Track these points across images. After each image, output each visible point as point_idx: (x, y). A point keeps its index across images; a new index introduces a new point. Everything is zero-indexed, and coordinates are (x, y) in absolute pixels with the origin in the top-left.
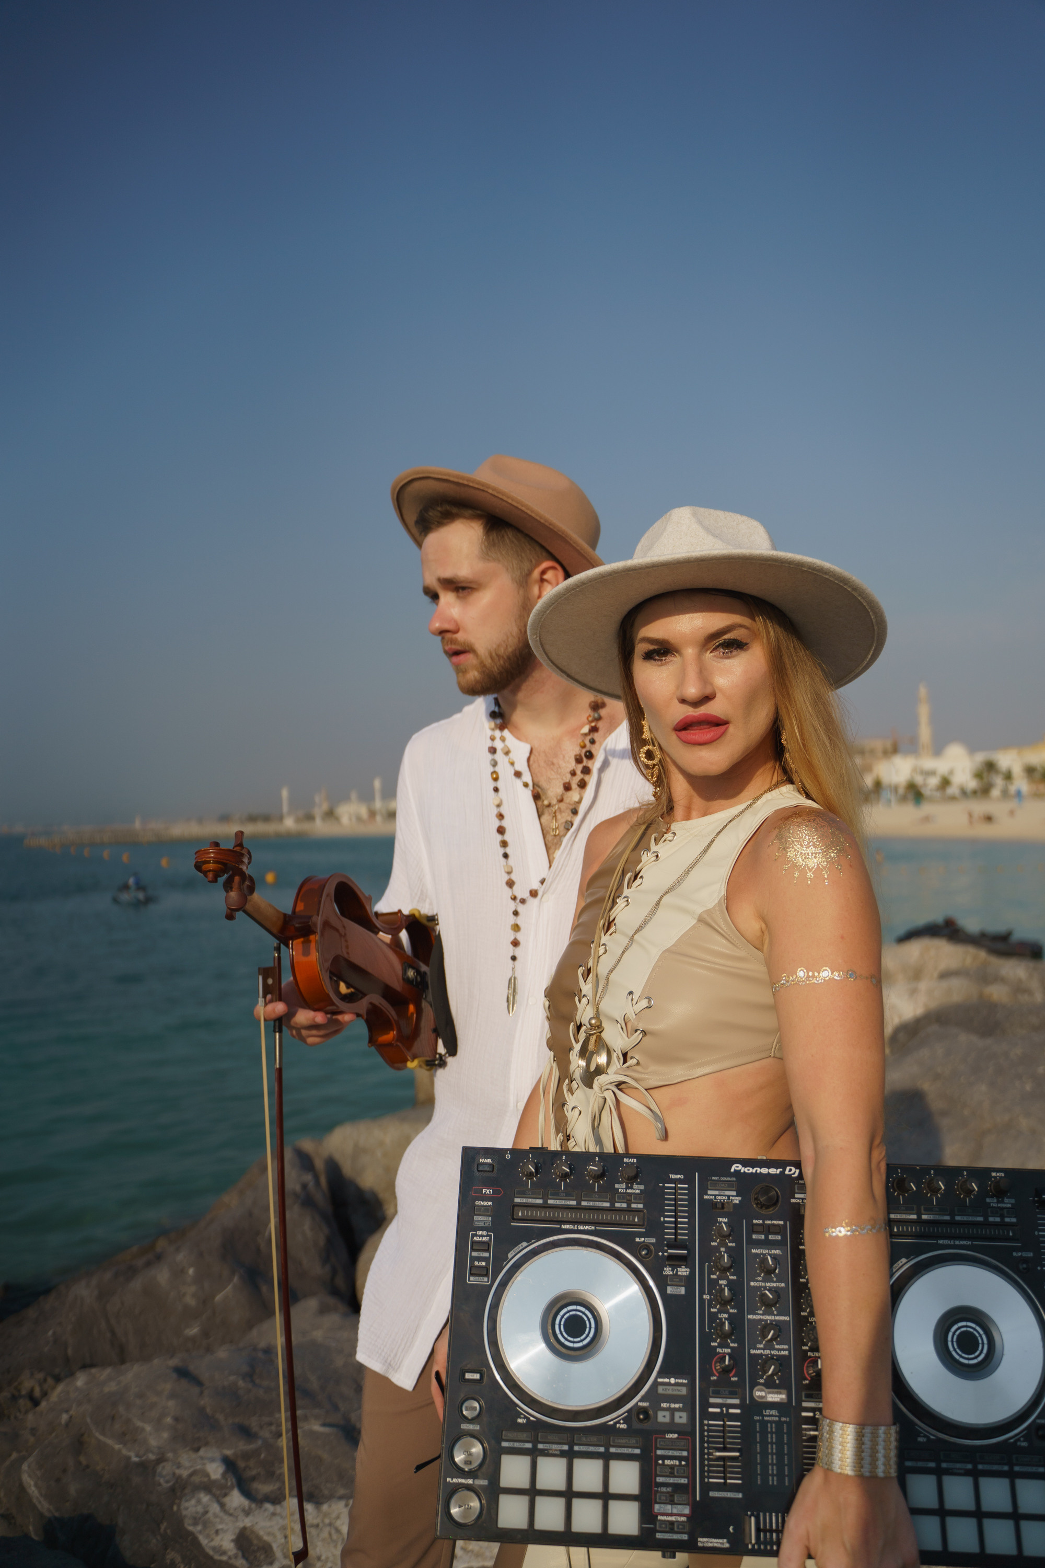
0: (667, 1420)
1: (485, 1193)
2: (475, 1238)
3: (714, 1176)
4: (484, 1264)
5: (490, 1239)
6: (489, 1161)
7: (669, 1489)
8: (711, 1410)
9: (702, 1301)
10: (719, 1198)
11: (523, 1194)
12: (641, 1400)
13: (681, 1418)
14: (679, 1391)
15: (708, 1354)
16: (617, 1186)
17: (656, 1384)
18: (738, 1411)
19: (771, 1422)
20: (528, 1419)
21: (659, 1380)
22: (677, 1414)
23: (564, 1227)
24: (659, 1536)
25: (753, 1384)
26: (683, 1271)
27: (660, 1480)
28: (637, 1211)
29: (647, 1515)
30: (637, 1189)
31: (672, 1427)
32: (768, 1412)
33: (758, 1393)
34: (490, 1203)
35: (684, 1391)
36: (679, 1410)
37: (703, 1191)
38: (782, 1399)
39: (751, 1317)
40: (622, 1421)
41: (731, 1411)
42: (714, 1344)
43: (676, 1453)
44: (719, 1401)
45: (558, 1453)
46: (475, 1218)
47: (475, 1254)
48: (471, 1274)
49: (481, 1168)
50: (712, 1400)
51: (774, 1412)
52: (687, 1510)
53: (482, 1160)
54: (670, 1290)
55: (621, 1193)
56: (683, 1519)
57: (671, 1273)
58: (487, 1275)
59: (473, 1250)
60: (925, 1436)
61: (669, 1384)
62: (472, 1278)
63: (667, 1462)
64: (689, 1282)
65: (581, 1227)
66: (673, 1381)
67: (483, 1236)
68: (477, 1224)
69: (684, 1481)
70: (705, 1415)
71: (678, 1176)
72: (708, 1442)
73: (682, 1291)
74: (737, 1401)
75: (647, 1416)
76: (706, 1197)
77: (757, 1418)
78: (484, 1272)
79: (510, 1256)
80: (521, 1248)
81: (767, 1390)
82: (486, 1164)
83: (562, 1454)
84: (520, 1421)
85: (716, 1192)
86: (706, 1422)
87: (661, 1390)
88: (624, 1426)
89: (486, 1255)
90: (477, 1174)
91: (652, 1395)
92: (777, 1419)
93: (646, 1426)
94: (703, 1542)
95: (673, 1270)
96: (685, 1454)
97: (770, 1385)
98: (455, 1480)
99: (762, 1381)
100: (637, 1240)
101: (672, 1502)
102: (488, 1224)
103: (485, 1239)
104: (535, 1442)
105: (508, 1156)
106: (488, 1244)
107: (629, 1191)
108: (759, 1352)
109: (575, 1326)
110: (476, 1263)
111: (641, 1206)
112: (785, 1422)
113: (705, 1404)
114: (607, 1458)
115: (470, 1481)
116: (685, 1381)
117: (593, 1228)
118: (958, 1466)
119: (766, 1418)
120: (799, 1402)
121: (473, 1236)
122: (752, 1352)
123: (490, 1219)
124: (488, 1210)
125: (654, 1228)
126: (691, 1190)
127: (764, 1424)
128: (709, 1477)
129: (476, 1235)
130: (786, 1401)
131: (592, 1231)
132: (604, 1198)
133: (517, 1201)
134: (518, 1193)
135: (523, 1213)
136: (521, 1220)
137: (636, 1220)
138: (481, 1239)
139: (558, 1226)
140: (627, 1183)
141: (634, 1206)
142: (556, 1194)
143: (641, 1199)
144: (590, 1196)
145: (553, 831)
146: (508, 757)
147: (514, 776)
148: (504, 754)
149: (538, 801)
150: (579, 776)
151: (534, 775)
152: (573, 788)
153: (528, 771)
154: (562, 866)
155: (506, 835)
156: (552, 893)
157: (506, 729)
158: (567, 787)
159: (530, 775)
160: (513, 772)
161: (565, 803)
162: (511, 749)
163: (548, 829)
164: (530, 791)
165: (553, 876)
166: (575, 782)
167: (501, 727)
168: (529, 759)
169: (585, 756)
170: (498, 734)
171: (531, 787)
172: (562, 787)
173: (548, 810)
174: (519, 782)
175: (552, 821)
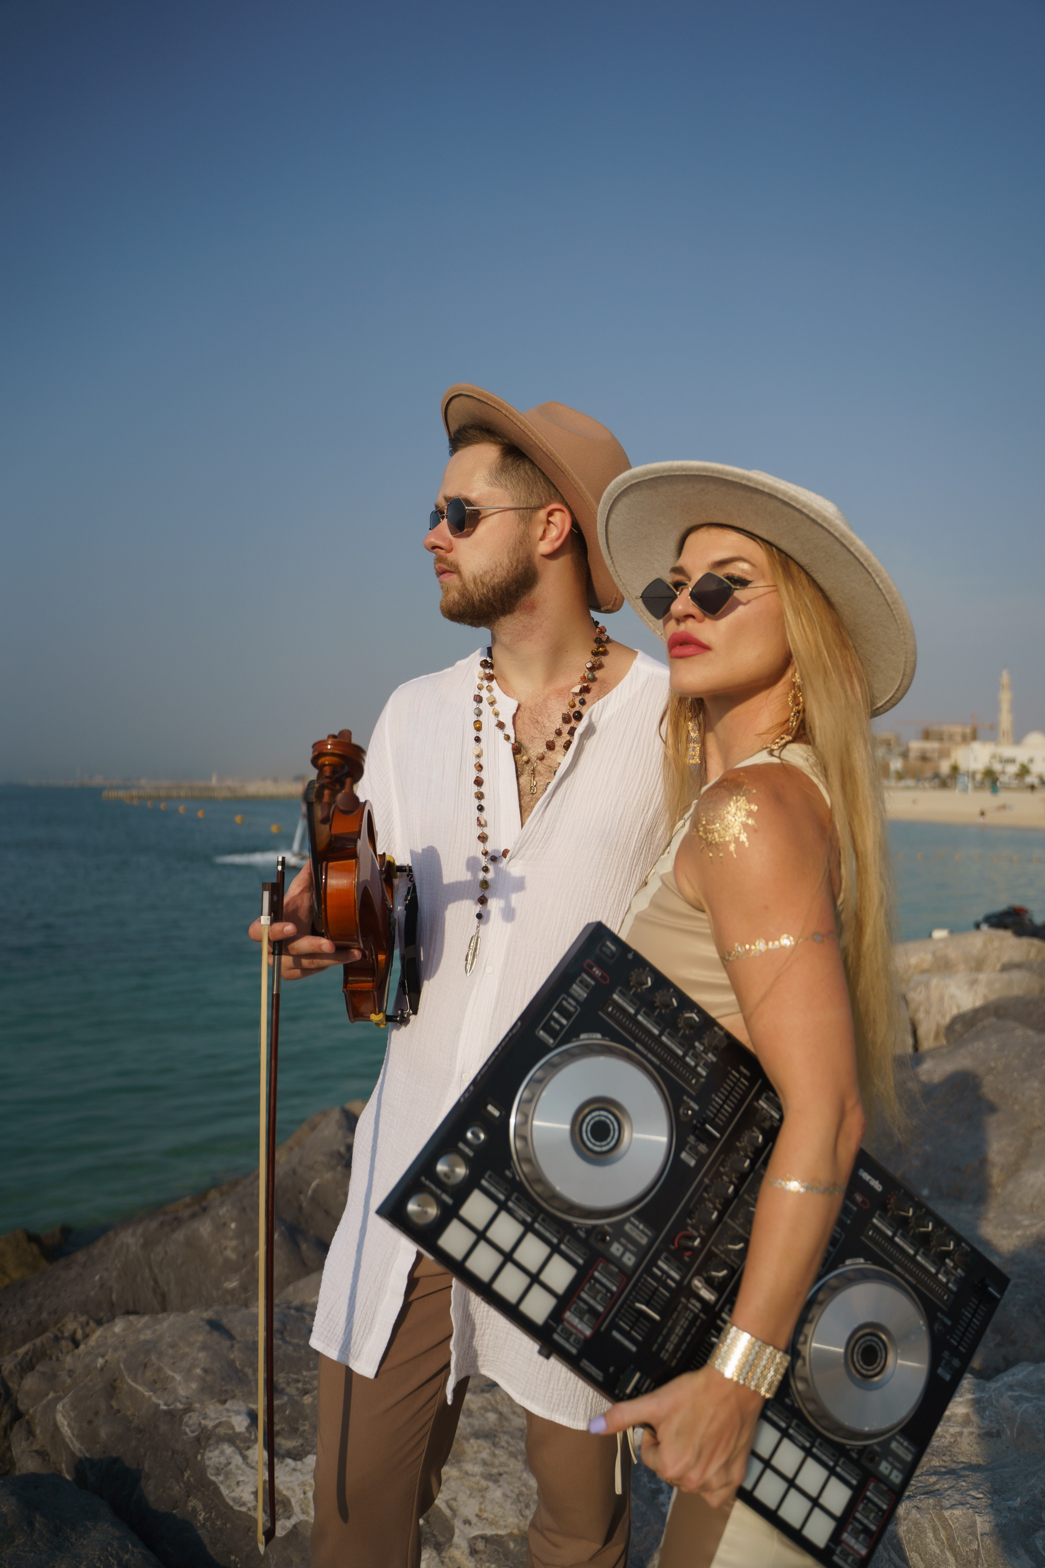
0: (618, 1254)
1: (594, 972)
2: (564, 1002)
4: (557, 1027)
5: (575, 1012)
6: (613, 948)
7: (586, 1307)
8: (655, 1270)
9: (701, 1181)
10: (765, 1110)
11: (622, 994)
12: (610, 1225)
13: (629, 1260)
14: (641, 1238)
15: (680, 1225)
16: (697, 1044)
17: (627, 1220)
18: (673, 1285)
19: (692, 1311)
20: (514, 1177)
21: (632, 1219)
22: (628, 1255)
23: (638, 1045)
24: (556, 1337)
25: (698, 1273)
26: (703, 1148)
27: (584, 1295)
28: (700, 1075)
29: (556, 1315)
30: (711, 1057)
31: (617, 1262)
32: (694, 1301)
33: (697, 1283)
34: (593, 983)
35: (644, 1241)
36: (631, 1252)
37: (757, 1097)
38: (711, 1299)
39: (729, 1221)
40: (584, 1229)
41: (669, 1281)
42: (689, 1221)
43: (608, 1284)
44: (665, 1267)
45: (521, 1219)
46: (574, 986)
47: (556, 1014)
48: (543, 1029)
49: (604, 949)
50: (660, 1263)
51: (698, 1305)
52: (588, 1332)
53: (609, 944)
54: (684, 1155)
55: (696, 1051)
56: (582, 1337)
57: (693, 1143)
58: (554, 1038)
59: (557, 1010)
60: (792, 1401)
61: (637, 1227)
62: (542, 1033)
63: (598, 1286)
64: (701, 1160)
65: (650, 1056)
66: (641, 1227)
67: (571, 1005)
68: (572, 991)
69: (600, 1309)
70: (648, 1271)
71: (745, 1071)
72: (637, 1293)
73: (692, 1163)
74: (677, 1276)
75: (603, 1240)
76: (755, 1104)
77: (683, 1300)
78: (553, 1033)
79: (583, 1036)
80: (594, 1037)
81: (705, 1285)
82: (610, 948)
83: (523, 1222)
84: (508, 1173)
85: (765, 1106)
86: (645, 1276)
87: (628, 1227)
88: (582, 1234)
89: (564, 1022)
90: (597, 951)
91: (619, 1225)
92: (697, 1311)
93: (600, 1246)
94: (585, 1363)
95: (695, 1142)
96: (614, 1289)
97: (710, 1283)
98: (428, 1183)
99: (705, 1275)
100: (685, 1098)
101: (581, 1319)
102: (581, 999)
103: (572, 1009)
104: (508, 1198)
105: (630, 956)
106: (572, 1013)
107: (703, 1055)
108: (717, 1251)
109: (601, 1131)
110: (552, 1023)
111: (704, 1073)
112: (702, 1319)
113: (653, 1263)
114: (555, 1250)
115: (438, 1192)
116: (650, 1234)
117: (659, 1064)
118: (801, 1438)
119: (690, 1306)
120: (722, 1310)
121: (564, 999)
122: (713, 1248)
123: (585, 995)
124: (588, 986)
125: (702, 1097)
126: (749, 1089)
127: (686, 1308)
128: (621, 1319)
129: (566, 1000)
130: (712, 1303)
131: (657, 1065)
132: (681, 1045)
133: (615, 997)
134: (620, 991)
135: (612, 1010)
136: (609, 1015)
137: (694, 1081)
138: (568, 1006)
139: (633, 1041)
140: (705, 1048)
141: (699, 1069)
142: (647, 1015)
143: (707, 1067)
144: (671, 1036)
145: (531, 789)
146: (493, 707)
147: (496, 728)
148: (489, 704)
149: (518, 756)
150: (565, 737)
151: (517, 732)
152: (557, 748)
153: (512, 726)
154: (533, 831)
155: (483, 786)
156: (520, 859)
157: (495, 680)
158: (551, 746)
159: (513, 731)
160: (496, 722)
161: (545, 765)
162: (497, 700)
163: (526, 789)
164: (511, 745)
165: (523, 841)
166: (560, 742)
167: (490, 678)
168: (514, 716)
169: (574, 716)
170: (485, 683)
171: (513, 741)
172: (545, 746)
173: (527, 768)
174: (500, 734)
175: (531, 780)
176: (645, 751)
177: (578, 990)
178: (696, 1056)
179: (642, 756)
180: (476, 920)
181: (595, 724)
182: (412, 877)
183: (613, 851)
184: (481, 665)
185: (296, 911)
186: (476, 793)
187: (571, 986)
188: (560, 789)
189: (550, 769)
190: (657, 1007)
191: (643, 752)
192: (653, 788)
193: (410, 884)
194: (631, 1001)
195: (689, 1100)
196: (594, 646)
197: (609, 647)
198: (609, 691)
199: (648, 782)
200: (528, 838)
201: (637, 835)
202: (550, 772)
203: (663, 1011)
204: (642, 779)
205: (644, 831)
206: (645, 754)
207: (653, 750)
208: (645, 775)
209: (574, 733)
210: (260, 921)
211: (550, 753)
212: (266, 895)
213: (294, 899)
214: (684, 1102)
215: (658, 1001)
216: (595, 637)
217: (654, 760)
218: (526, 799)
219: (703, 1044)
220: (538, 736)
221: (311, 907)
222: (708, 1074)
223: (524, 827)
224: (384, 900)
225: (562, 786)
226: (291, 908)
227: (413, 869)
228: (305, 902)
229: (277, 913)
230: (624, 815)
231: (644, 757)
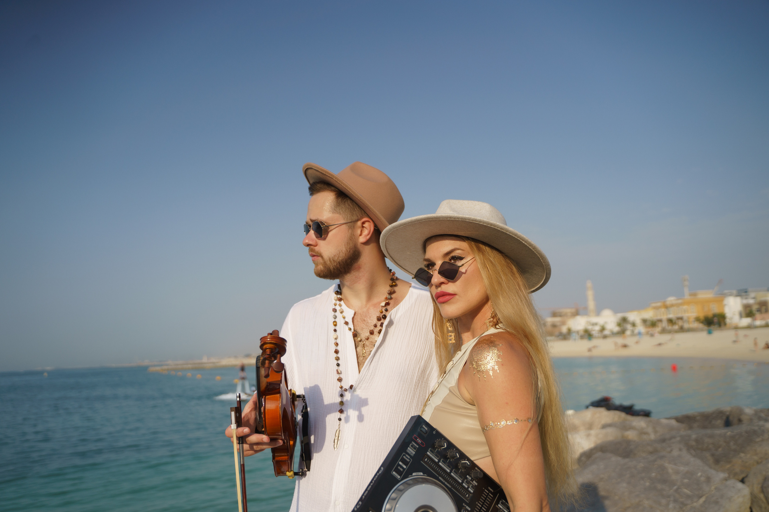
1: (418, 441)
2: (404, 457)
3: (504, 500)
4: (402, 470)
5: (410, 462)
6: (426, 429)
10: (501, 510)
11: (432, 452)
16: (468, 476)
23: (440, 478)
28: (470, 493)
30: (475, 483)
34: (417, 446)
37: (497, 503)
46: (409, 448)
47: (400, 463)
48: (394, 471)
49: (422, 429)
53: (424, 426)
55: (468, 480)
58: (400, 475)
59: (401, 461)
62: (394, 473)
65: (446, 483)
67: (408, 458)
68: (408, 451)
71: (491, 490)
76: (497, 506)
78: (399, 473)
79: (414, 474)
80: (419, 474)
82: (424, 429)
85: (501, 507)
89: (405, 467)
90: (418, 431)
100: (464, 504)
102: (412, 455)
103: (408, 460)
105: (434, 432)
106: (408, 463)
107: (471, 482)
110: (399, 467)
111: (472, 491)
117: (450, 487)
123: (414, 453)
124: (415, 448)
125: (472, 504)
126: (493, 499)
129: (405, 456)
131: (449, 488)
132: (460, 477)
133: (428, 453)
134: (431, 450)
135: (427, 460)
136: (425, 462)
137: (467, 496)
138: (406, 459)
139: (438, 476)
140: (472, 478)
141: (469, 489)
142: (444, 462)
143: (473, 488)
144: (456, 473)
145: (363, 354)
146: (342, 314)
147: (344, 324)
148: (340, 313)
149: (355, 338)
150: (379, 328)
151: (355, 326)
152: (375, 333)
153: (352, 323)
154: (365, 375)
155: (339, 354)
156: (359, 389)
157: (342, 301)
158: (372, 333)
159: (353, 325)
160: (344, 322)
161: (369, 341)
162: (344, 310)
163: (360, 354)
164: (352, 333)
165: (360, 380)
166: (376, 330)
167: (340, 300)
168: (353, 318)
169: (382, 317)
170: (338, 302)
171: (353, 330)
172: (369, 332)
173: (360, 343)
174: (346, 327)
175: (363, 349)
176: (419, 332)
177: (411, 451)
178: (468, 483)
179: (417, 335)
180: (338, 421)
181: (393, 320)
182: (305, 400)
183: (405, 383)
184: (335, 293)
185: (248, 421)
186: (335, 358)
187: (407, 448)
188: (377, 353)
189: (372, 343)
190: (448, 458)
191: (417, 333)
192: (424, 350)
193: (304, 404)
194: (436, 455)
195: (465, 506)
196: (391, 282)
197: (397, 282)
198: (399, 303)
199: (421, 347)
200: (363, 378)
201: (416, 374)
202: (372, 345)
203: (451, 460)
204: (417, 346)
205: (420, 372)
206: (418, 334)
207: (422, 331)
208: (419, 344)
209: (383, 325)
210: (231, 427)
211: (372, 336)
212: (233, 414)
213: (247, 415)
214: (464, 506)
215: (448, 455)
216: (390, 278)
217: (423, 336)
218: (361, 359)
219: (470, 476)
220: (365, 327)
221: (256, 418)
222: (474, 491)
223: (360, 373)
224: (292, 413)
225: (378, 351)
226: (246, 419)
227: (306, 396)
228: (253, 416)
229: (239, 423)
230: (410, 364)
231: (418, 335)
